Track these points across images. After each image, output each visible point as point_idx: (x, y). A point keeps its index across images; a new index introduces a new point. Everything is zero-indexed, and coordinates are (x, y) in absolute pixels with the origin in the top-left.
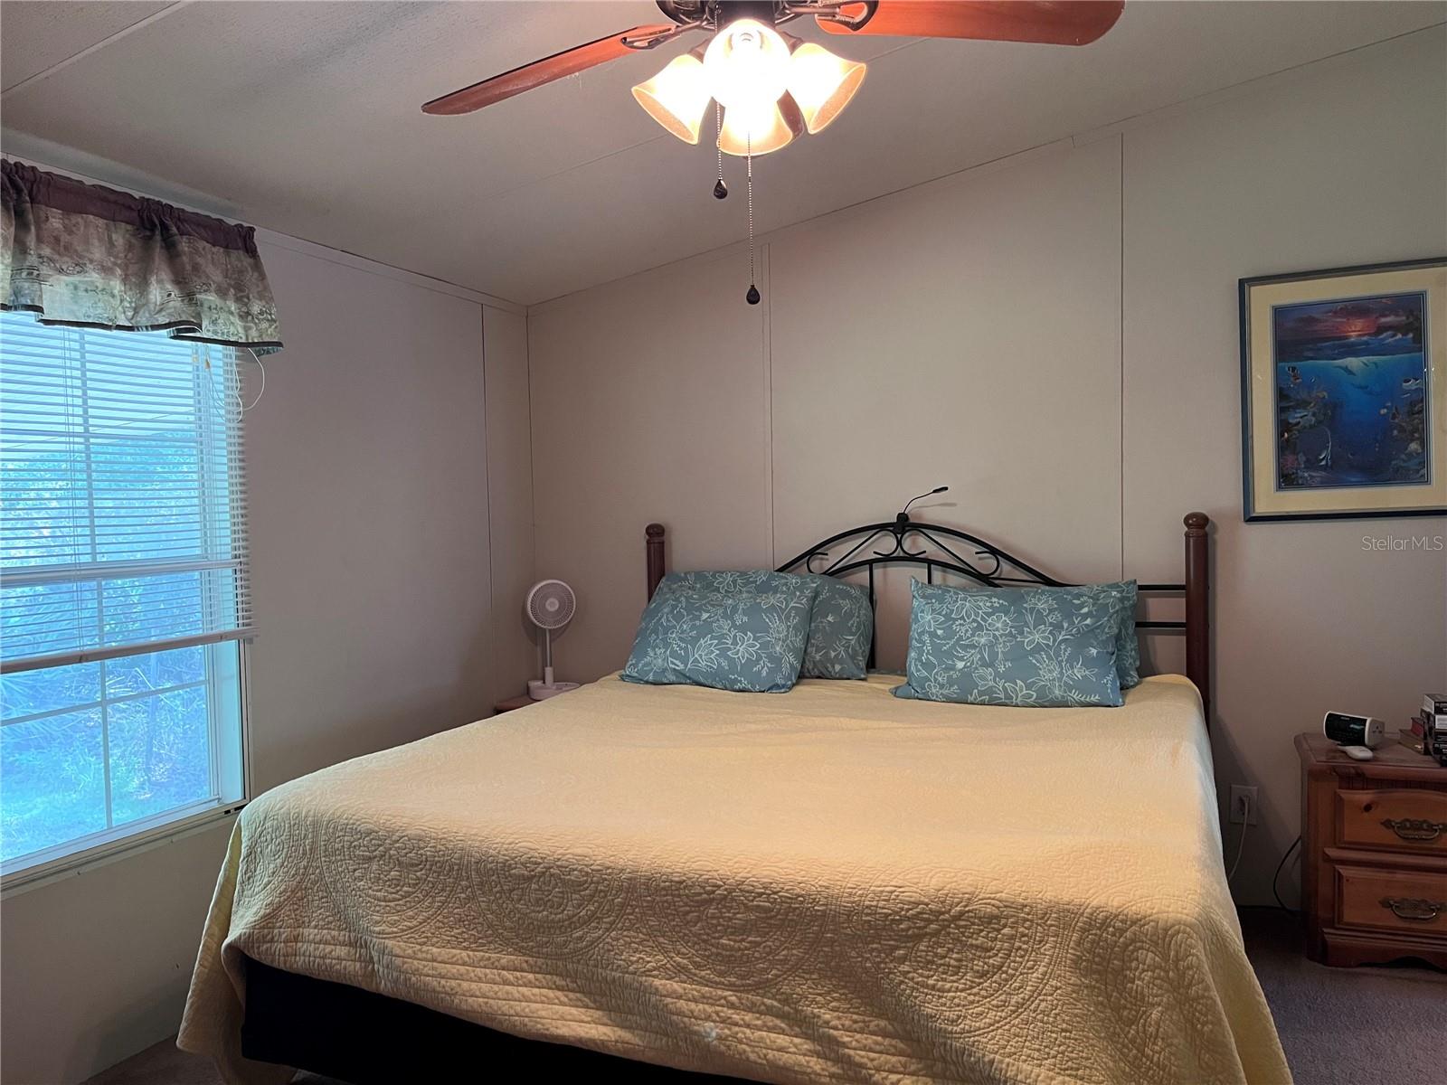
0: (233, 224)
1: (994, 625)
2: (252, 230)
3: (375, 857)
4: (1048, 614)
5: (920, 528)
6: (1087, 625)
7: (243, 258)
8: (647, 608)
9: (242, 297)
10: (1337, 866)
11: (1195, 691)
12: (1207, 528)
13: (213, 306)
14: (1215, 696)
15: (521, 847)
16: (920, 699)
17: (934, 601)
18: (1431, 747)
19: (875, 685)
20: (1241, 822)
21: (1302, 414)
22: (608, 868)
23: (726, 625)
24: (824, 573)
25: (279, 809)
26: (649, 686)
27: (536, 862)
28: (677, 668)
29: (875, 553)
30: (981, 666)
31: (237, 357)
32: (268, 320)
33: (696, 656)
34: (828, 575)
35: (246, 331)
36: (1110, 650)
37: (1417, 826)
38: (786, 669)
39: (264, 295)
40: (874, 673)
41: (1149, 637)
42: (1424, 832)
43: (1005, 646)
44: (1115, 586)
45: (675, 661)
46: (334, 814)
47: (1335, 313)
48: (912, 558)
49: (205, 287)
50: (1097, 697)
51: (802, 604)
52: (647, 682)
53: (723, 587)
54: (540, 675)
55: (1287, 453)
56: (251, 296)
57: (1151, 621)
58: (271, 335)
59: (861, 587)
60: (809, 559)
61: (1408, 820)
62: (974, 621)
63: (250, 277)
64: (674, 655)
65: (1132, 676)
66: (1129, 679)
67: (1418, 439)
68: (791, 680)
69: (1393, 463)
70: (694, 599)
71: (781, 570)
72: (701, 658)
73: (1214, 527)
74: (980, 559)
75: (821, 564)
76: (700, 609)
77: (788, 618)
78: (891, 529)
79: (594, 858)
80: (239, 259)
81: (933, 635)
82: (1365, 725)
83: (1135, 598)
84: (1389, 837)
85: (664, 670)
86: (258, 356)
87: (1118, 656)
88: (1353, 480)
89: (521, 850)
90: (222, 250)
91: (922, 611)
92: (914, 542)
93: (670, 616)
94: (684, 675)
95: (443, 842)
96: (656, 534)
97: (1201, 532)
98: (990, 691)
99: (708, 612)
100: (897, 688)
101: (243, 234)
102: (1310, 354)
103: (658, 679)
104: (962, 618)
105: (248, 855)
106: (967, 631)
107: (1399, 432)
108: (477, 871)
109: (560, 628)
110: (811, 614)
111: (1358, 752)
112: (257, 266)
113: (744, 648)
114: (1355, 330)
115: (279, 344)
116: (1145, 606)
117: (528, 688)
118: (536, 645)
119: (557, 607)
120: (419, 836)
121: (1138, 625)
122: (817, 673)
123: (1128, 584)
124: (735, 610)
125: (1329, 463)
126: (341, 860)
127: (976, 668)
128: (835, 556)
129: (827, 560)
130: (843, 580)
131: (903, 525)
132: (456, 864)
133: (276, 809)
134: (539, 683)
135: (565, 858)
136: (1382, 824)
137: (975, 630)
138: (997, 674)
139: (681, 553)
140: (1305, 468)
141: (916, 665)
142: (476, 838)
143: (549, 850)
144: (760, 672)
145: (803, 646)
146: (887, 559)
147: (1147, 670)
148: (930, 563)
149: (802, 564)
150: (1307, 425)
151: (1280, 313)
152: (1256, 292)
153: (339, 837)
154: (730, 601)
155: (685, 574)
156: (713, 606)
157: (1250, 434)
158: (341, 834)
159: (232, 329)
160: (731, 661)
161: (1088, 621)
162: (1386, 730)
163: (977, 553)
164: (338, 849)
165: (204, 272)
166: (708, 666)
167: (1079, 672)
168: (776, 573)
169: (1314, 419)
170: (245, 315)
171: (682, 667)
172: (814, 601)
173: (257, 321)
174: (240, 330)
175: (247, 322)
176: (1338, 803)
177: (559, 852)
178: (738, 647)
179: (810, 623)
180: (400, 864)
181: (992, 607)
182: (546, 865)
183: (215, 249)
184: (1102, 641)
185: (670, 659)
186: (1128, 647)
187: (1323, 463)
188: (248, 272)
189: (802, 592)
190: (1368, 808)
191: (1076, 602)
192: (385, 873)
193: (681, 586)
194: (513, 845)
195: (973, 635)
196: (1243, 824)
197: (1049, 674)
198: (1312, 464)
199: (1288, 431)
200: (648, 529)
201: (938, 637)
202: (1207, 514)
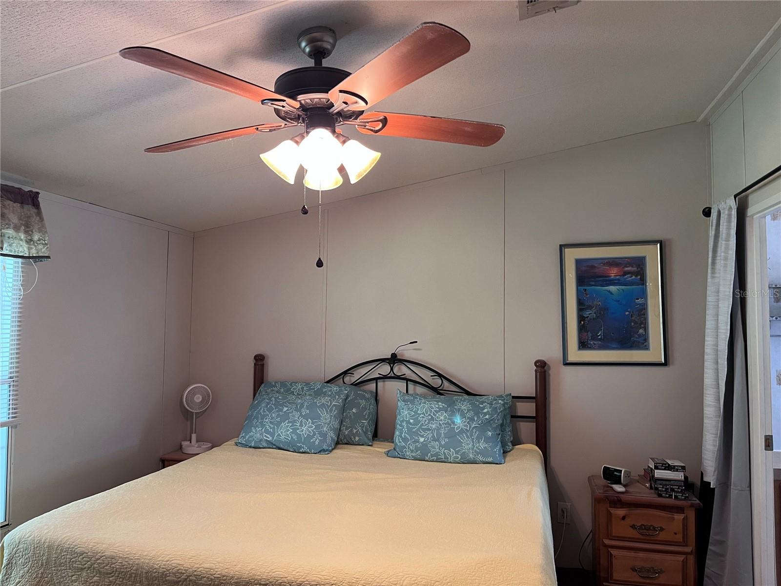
0: (27, 191)
1: (440, 418)
2: (38, 193)
3: (85, 568)
4: (467, 413)
5: (403, 361)
6: (486, 419)
7: (31, 209)
8: (253, 403)
9: (28, 231)
10: (609, 549)
11: (540, 453)
12: (545, 368)
13: (11, 236)
14: (549, 455)
15: (173, 563)
16: (400, 458)
17: (409, 403)
18: (653, 487)
19: (377, 449)
20: (563, 522)
21: (589, 313)
22: (224, 576)
23: (297, 414)
24: (352, 384)
25: (28, 537)
26: (251, 449)
27: (181, 572)
28: (268, 439)
29: (379, 374)
30: (432, 440)
31: (22, 263)
32: (43, 244)
33: (279, 432)
34: (354, 385)
35: (29, 250)
36: (498, 432)
37: (648, 528)
38: (329, 440)
39: (42, 230)
40: (376, 441)
41: (518, 423)
42: (651, 531)
43: (445, 430)
44: (500, 397)
45: (266, 435)
46: (61, 541)
47: (604, 264)
48: (398, 378)
49: (7, 226)
50: (491, 459)
51: (339, 403)
52: (250, 447)
53: (296, 392)
54: (188, 438)
55: (583, 331)
56: (34, 231)
57: (519, 415)
58: (44, 252)
59: (371, 392)
60: (344, 376)
61: (643, 525)
62: (430, 415)
63: (34, 219)
64: (267, 431)
65: (509, 446)
66: (507, 447)
67: (643, 327)
68: (331, 447)
69: (632, 339)
70: (279, 399)
71: (328, 382)
72: (282, 434)
73: (549, 367)
74: (433, 379)
75: (350, 379)
76: (282, 405)
77: (331, 411)
78: (388, 361)
79: (216, 570)
80: (30, 210)
81: (408, 422)
82: (621, 473)
83: (511, 403)
84: (633, 533)
85: (261, 440)
86: (34, 263)
87: (502, 436)
88: (613, 346)
89: (173, 565)
90: (19, 205)
91: (403, 409)
92: (399, 369)
93: (266, 409)
94: (272, 443)
95: (127, 560)
96: (260, 360)
97: (543, 370)
98: (437, 454)
99: (287, 407)
100: (388, 451)
101: (33, 196)
102: (593, 283)
103: (257, 445)
104: (423, 414)
105: (7, 565)
106: (426, 421)
107: (634, 324)
108: (146, 578)
109: (201, 412)
110: (344, 409)
111: (619, 488)
112: (39, 214)
113: (306, 428)
114: (613, 272)
115: (48, 257)
116: (516, 406)
117: (181, 446)
118: (187, 420)
119: (201, 399)
120: (113, 556)
121: (512, 417)
122: (346, 442)
123: (507, 395)
124: (302, 405)
125: (602, 338)
126: (64, 569)
127: (430, 442)
128: (357, 375)
129: (353, 377)
130: (362, 388)
131: (394, 359)
132: (133, 573)
133: (26, 537)
134: (188, 443)
135: (199, 570)
136: (631, 526)
137: (429, 420)
138: (441, 445)
139: (274, 370)
140: (591, 339)
141: (399, 440)
142: (147, 557)
143: (190, 565)
144: (314, 442)
145: (339, 427)
146: (385, 377)
147: (516, 442)
148: (408, 380)
149: (340, 379)
150: (592, 318)
151: (579, 262)
152: (568, 251)
153: (64, 556)
154: (299, 401)
155: (275, 383)
156: (289, 403)
157: (565, 321)
158: (65, 553)
159: (21, 249)
160: (299, 436)
161: (487, 417)
162: (632, 475)
163: (431, 376)
164: (62, 563)
165: (8, 217)
166: (285, 438)
167: (482, 445)
168: (325, 384)
169: (595, 315)
170: (29, 241)
171: (270, 439)
172: (346, 400)
173: (36, 244)
174: (25, 249)
175: (30, 245)
176: (609, 514)
177: (196, 566)
178: (303, 428)
179: (343, 413)
180: (100, 573)
181: (438, 408)
182: (188, 574)
183: (15, 205)
184: (494, 427)
185: (264, 434)
186: (507, 430)
187: (600, 337)
188: (33, 216)
189: (339, 396)
190: (624, 518)
191: (481, 406)
192: (90, 578)
193: (272, 390)
194: (168, 562)
195: (429, 423)
196: (563, 523)
197: (468, 446)
198: (594, 338)
199: (584, 321)
200: (255, 357)
201: (411, 424)
202: (545, 360)
